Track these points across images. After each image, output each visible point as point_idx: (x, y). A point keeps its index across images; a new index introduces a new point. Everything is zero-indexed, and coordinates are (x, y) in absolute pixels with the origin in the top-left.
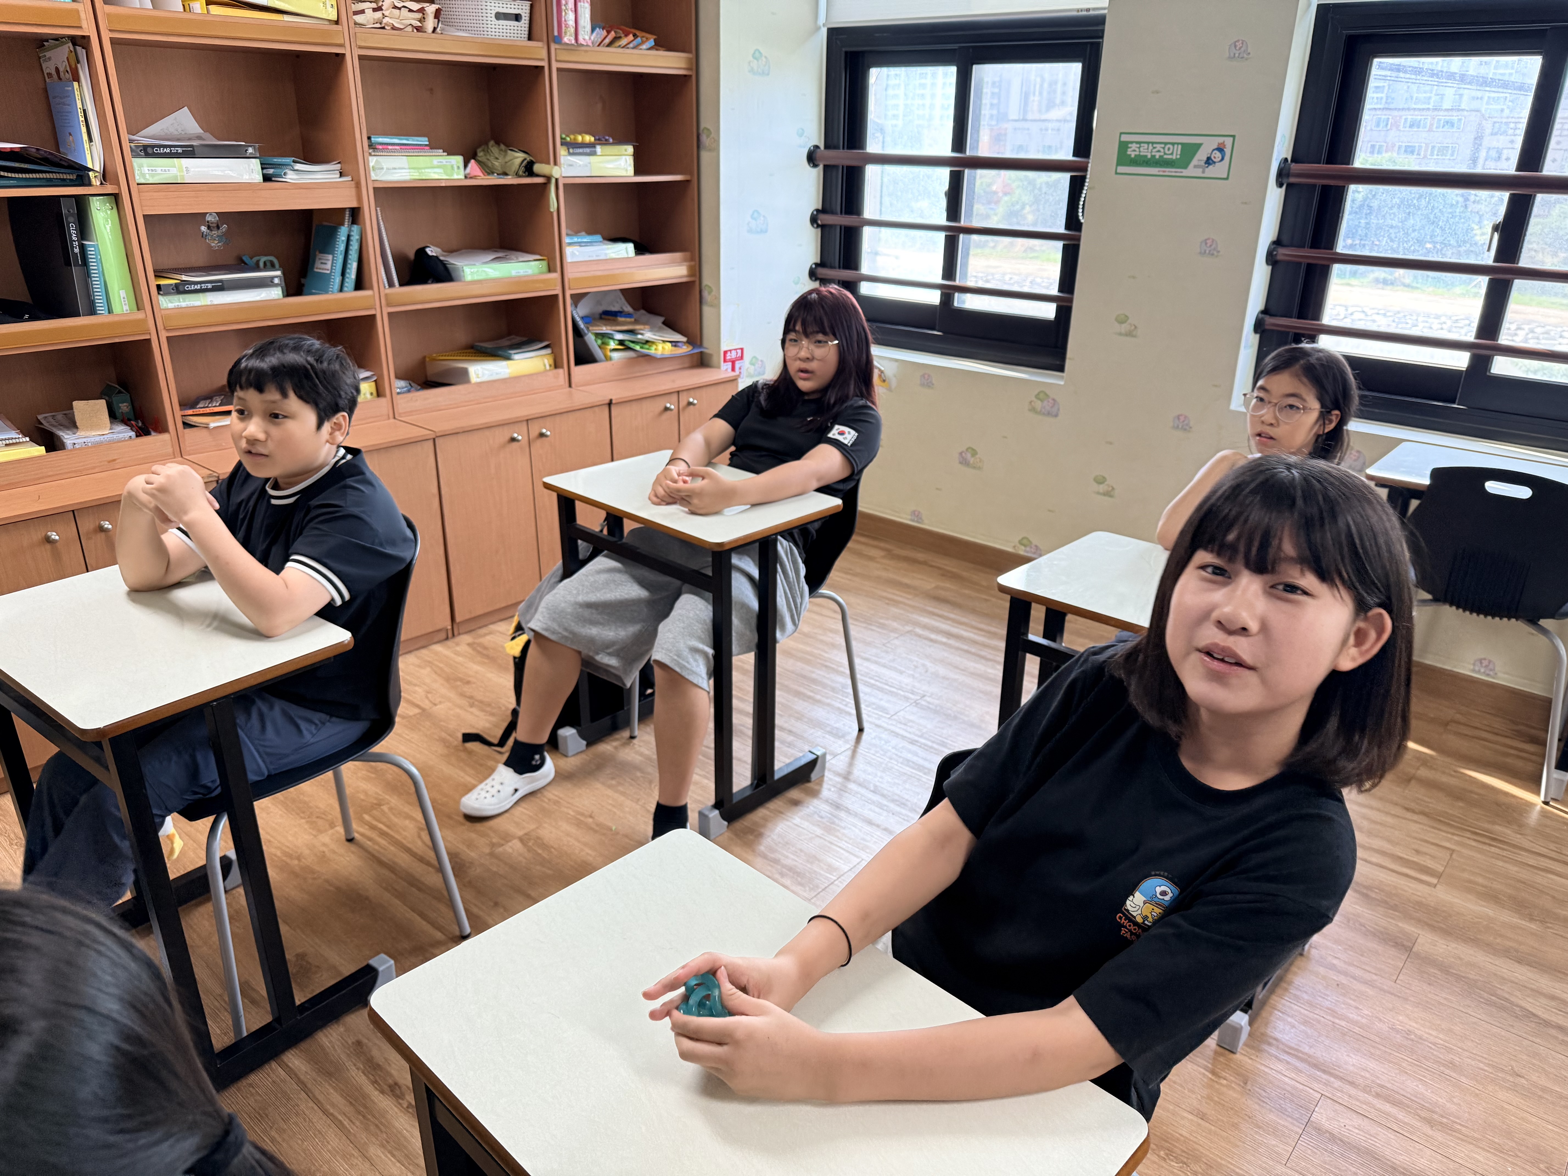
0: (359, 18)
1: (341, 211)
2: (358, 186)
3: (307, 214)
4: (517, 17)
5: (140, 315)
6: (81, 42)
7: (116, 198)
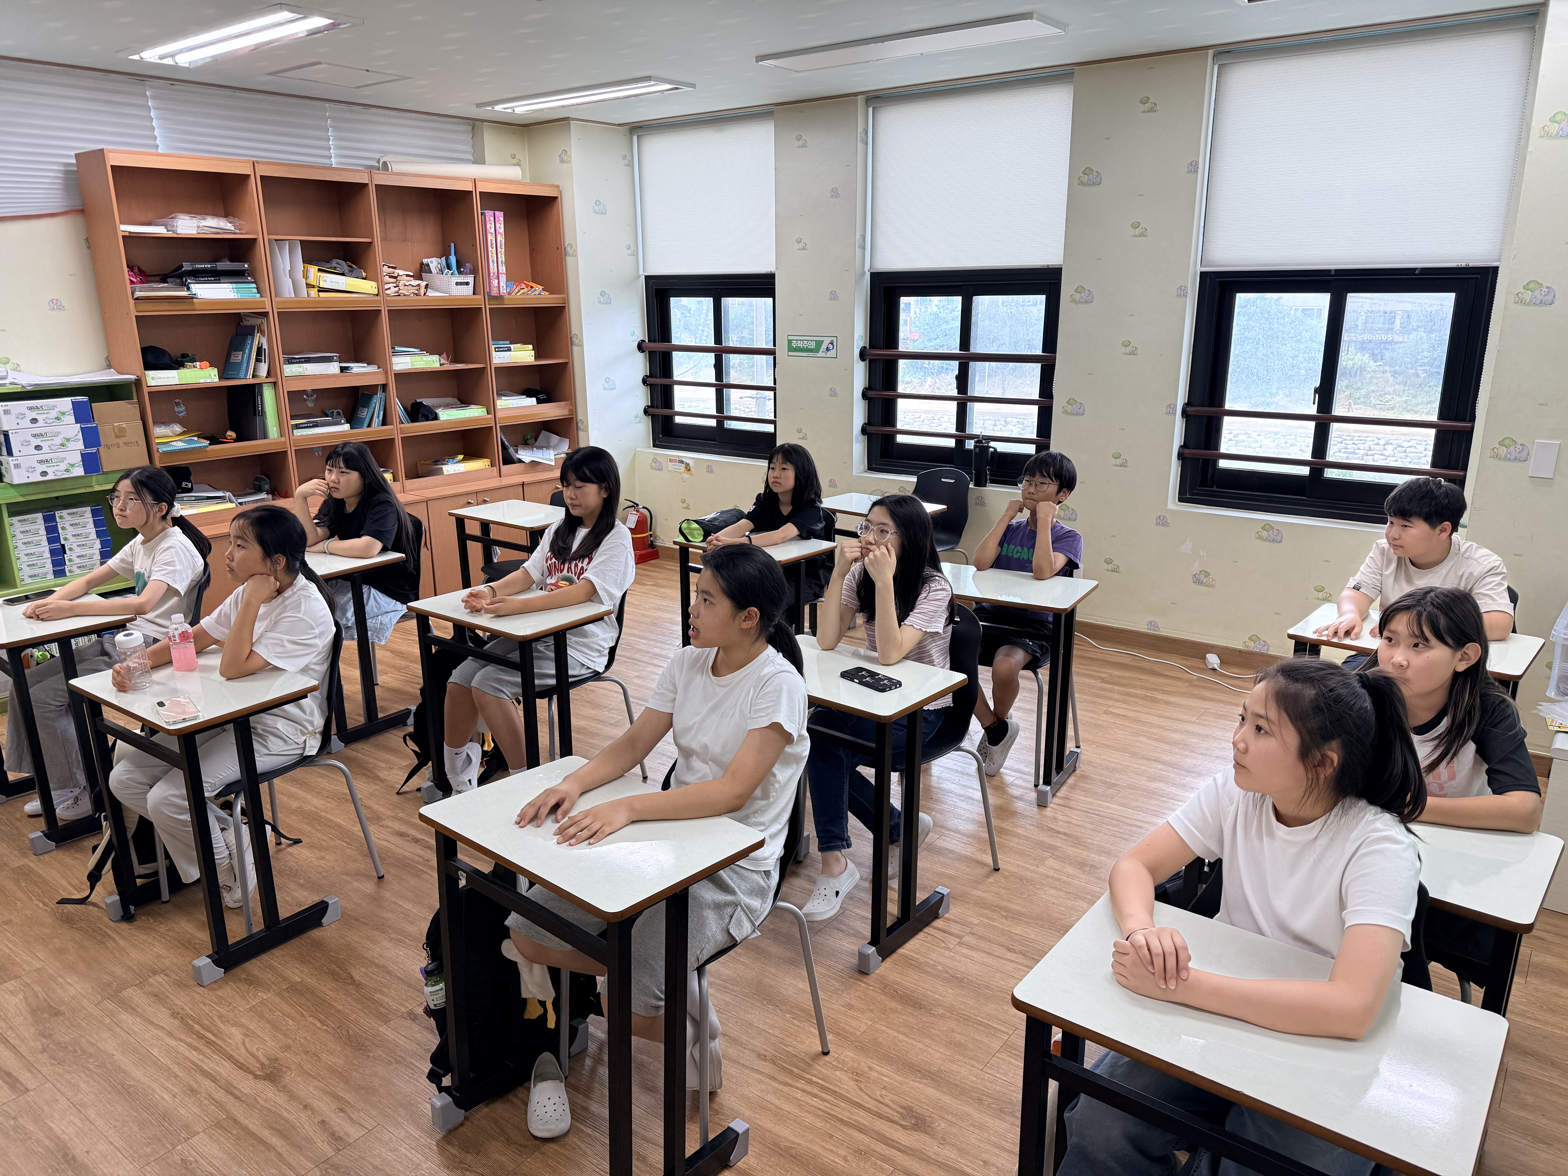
0: (387, 292)
1: (375, 386)
2: (386, 373)
3: (357, 388)
4: (467, 284)
5: (283, 439)
6: (265, 315)
7: (275, 384)
